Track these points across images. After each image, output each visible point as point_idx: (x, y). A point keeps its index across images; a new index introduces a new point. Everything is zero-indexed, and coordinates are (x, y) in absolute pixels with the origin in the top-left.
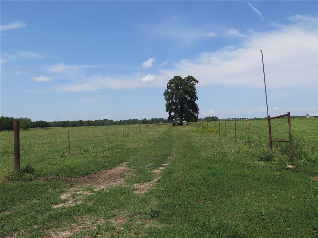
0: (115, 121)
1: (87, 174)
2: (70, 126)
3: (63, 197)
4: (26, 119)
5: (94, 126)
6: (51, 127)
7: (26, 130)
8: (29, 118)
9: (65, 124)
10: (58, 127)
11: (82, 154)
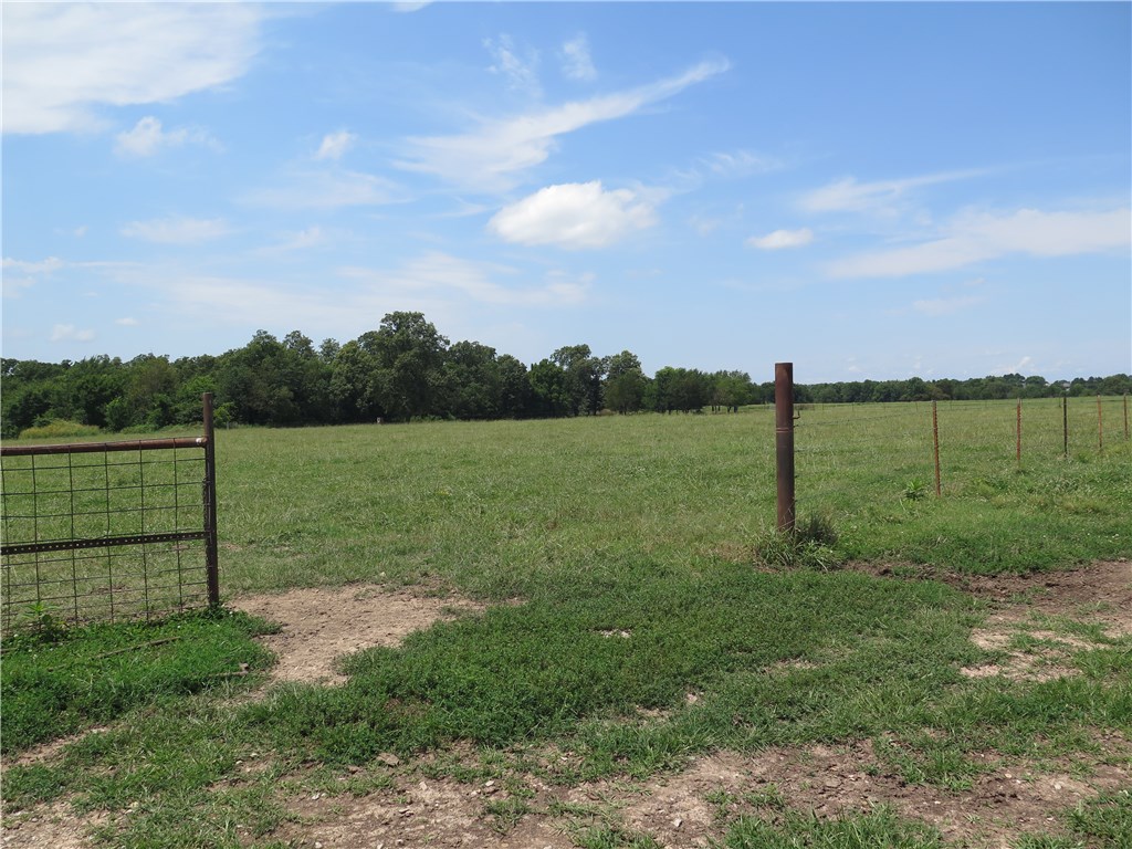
0: (1050, 381)
1: (1035, 570)
2: (876, 400)
3: (981, 641)
4: (734, 373)
5: (968, 399)
6: (811, 401)
7: (736, 410)
8: (743, 372)
9: (858, 393)
10: (833, 401)
11: (985, 495)
